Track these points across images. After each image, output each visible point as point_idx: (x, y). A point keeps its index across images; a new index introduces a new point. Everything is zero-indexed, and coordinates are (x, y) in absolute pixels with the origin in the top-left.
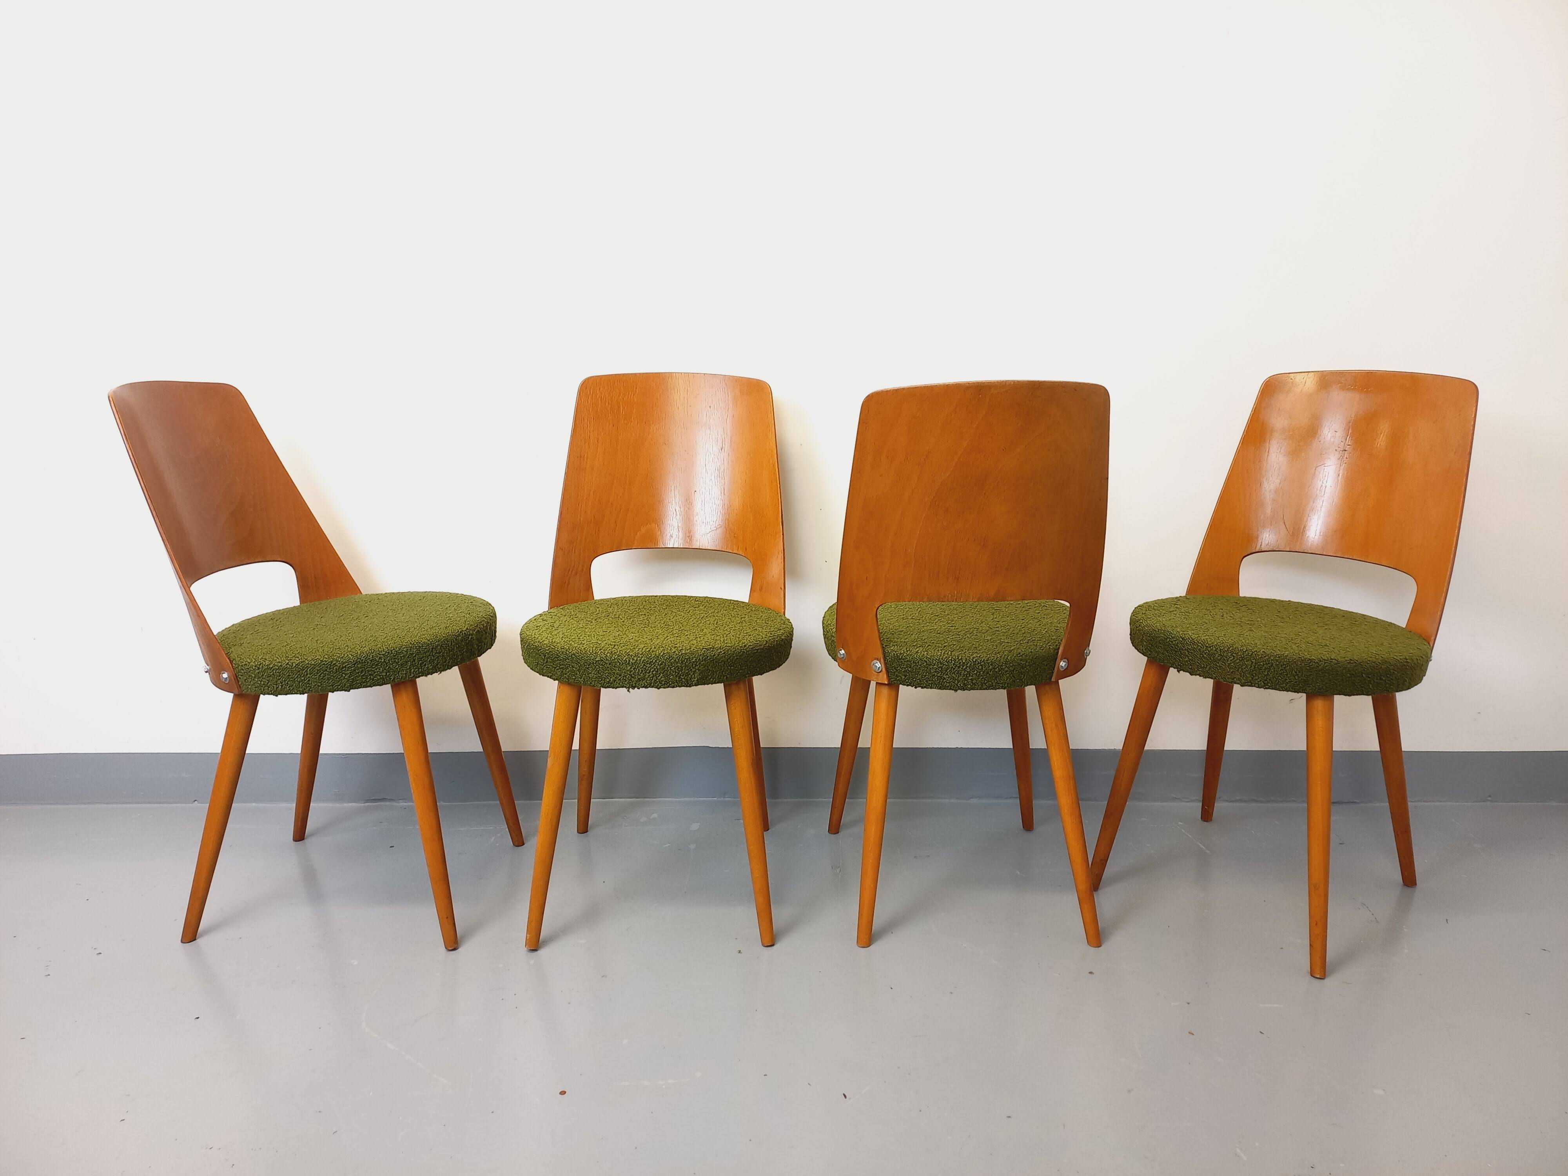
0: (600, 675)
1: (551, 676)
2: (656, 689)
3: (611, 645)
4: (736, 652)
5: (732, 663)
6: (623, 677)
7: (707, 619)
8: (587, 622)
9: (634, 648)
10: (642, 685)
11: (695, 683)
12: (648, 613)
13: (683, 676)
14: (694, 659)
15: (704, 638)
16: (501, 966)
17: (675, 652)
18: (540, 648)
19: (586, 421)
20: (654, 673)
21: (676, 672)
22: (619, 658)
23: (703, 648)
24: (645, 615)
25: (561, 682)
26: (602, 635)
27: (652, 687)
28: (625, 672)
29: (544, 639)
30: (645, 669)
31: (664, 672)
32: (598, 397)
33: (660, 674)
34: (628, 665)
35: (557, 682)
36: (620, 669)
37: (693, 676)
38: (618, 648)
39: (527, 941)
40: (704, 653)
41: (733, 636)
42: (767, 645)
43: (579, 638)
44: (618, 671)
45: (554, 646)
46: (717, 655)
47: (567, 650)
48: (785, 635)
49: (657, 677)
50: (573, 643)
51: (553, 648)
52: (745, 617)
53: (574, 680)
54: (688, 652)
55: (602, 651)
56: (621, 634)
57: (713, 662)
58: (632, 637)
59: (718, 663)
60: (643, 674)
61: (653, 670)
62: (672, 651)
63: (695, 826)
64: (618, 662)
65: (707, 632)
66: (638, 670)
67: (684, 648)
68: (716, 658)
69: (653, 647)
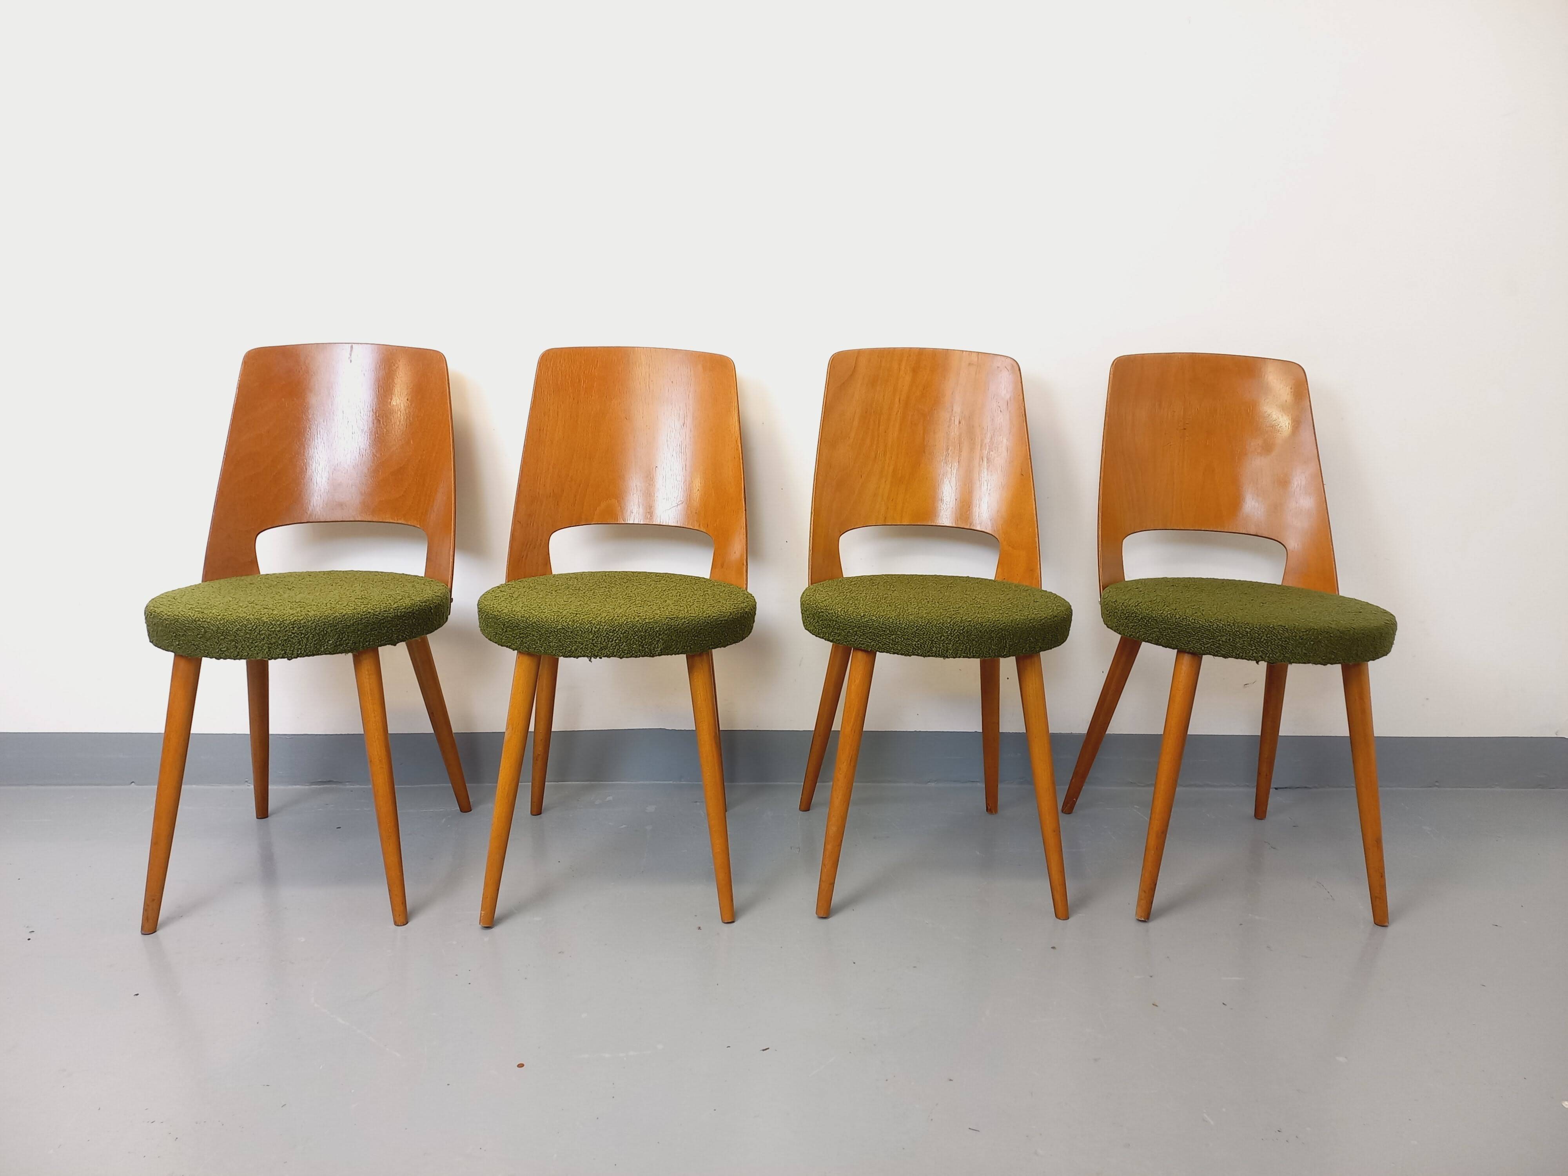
0: (561, 644)
1: (510, 646)
2: (619, 659)
3: (573, 614)
4: (700, 622)
5: (696, 633)
6: (586, 645)
7: (669, 592)
8: (547, 593)
9: (597, 617)
10: (604, 654)
11: (659, 653)
12: (609, 585)
13: (646, 645)
14: (658, 628)
15: (667, 609)
16: (455, 943)
17: (639, 620)
18: (499, 617)
19: (546, 393)
20: (617, 641)
21: (639, 641)
22: (581, 626)
23: (667, 618)
24: (606, 587)
25: (520, 652)
26: (563, 605)
27: (615, 656)
28: (587, 641)
29: (503, 608)
30: (608, 637)
31: (627, 641)
32: (558, 369)
33: (623, 642)
34: (590, 634)
35: (516, 651)
36: (582, 638)
37: (657, 646)
38: (580, 616)
39: (482, 918)
40: (668, 622)
41: (697, 607)
42: (731, 616)
43: (540, 607)
44: (580, 640)
45: (514, 615)
46: (681, 625)
47: (527, 619)
48: (749, 607)
49: (619, 646)
50: (534, 612)
51: (513, 617)
52: (707, 591)
53: (535, 649)
54: (652, 620)
55: (563, 619)
56: (583, 604)
57: (677, 632)
58: (593, 607)
59: (683, 633)
60: (606, 643)
61: (616, 638)
62: (636, 620)
63: (651, 809)
64: (580, 630)
65: (671, 603)
66: (600, 638)
67: (647, 617)
68: (680, 627)
69: (616, 616)
